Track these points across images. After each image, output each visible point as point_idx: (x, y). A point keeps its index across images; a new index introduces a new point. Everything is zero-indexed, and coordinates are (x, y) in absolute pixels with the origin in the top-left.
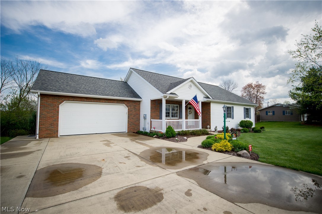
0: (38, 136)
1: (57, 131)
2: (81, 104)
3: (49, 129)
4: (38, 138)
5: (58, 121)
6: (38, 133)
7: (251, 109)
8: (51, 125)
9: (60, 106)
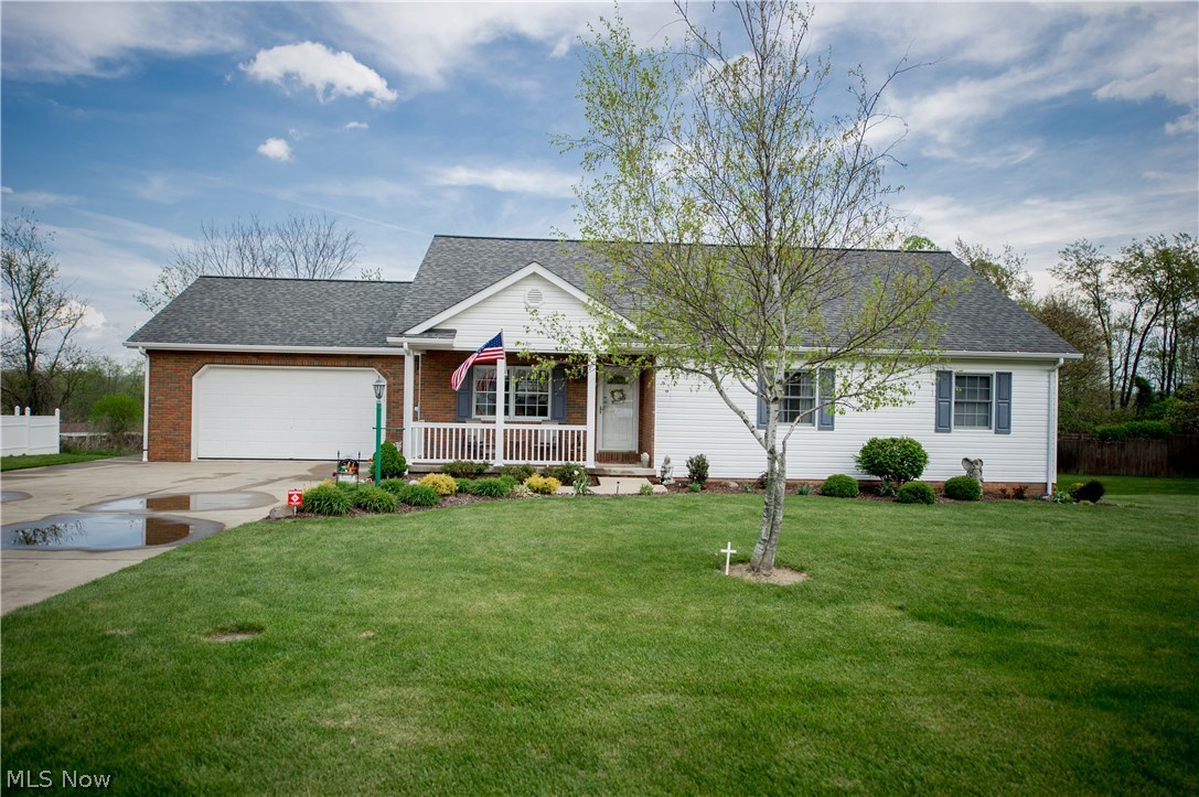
0: (145, 453)
1: (189, 445)
2: (248, 373)
3: (170, 440)
4: (145, 459)
5: (190, 420)
6: (145, 447)
7: (1014, 383)
8: (175, 427)
9: (194, 378)
